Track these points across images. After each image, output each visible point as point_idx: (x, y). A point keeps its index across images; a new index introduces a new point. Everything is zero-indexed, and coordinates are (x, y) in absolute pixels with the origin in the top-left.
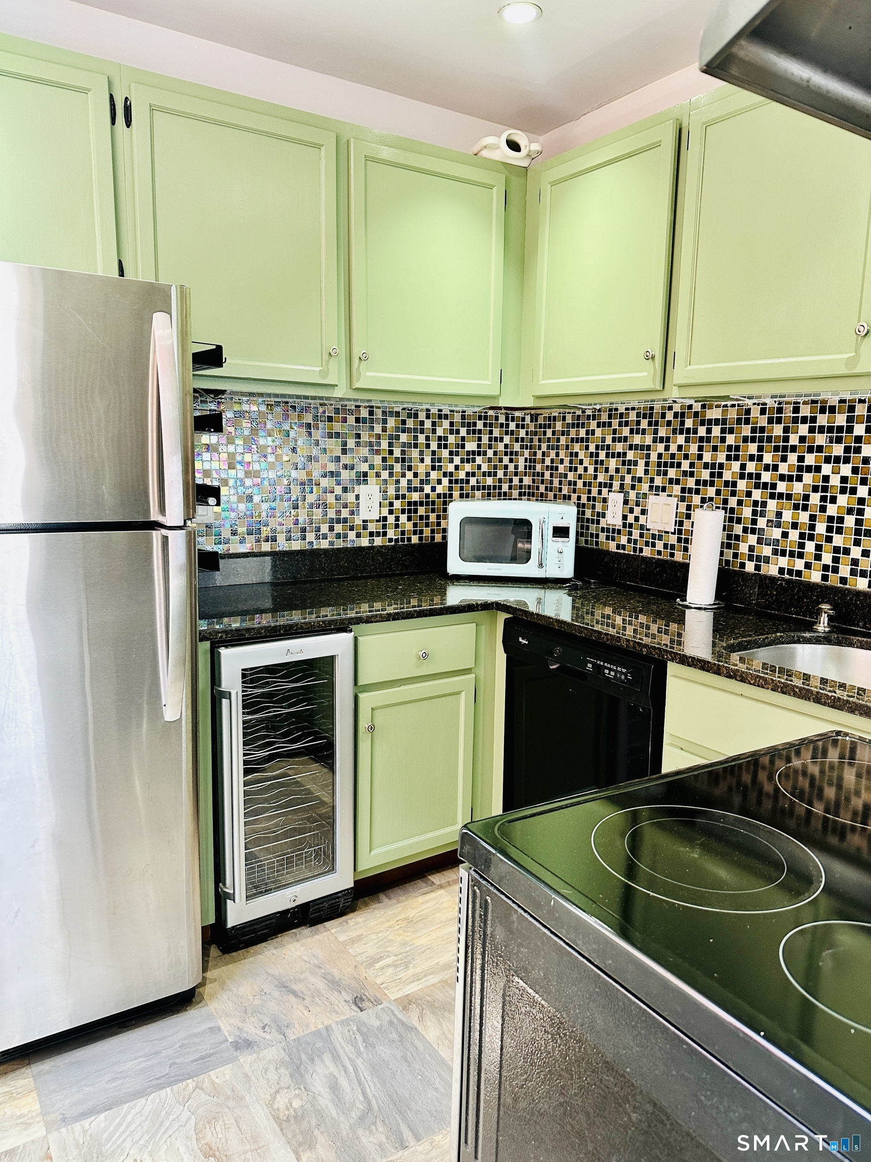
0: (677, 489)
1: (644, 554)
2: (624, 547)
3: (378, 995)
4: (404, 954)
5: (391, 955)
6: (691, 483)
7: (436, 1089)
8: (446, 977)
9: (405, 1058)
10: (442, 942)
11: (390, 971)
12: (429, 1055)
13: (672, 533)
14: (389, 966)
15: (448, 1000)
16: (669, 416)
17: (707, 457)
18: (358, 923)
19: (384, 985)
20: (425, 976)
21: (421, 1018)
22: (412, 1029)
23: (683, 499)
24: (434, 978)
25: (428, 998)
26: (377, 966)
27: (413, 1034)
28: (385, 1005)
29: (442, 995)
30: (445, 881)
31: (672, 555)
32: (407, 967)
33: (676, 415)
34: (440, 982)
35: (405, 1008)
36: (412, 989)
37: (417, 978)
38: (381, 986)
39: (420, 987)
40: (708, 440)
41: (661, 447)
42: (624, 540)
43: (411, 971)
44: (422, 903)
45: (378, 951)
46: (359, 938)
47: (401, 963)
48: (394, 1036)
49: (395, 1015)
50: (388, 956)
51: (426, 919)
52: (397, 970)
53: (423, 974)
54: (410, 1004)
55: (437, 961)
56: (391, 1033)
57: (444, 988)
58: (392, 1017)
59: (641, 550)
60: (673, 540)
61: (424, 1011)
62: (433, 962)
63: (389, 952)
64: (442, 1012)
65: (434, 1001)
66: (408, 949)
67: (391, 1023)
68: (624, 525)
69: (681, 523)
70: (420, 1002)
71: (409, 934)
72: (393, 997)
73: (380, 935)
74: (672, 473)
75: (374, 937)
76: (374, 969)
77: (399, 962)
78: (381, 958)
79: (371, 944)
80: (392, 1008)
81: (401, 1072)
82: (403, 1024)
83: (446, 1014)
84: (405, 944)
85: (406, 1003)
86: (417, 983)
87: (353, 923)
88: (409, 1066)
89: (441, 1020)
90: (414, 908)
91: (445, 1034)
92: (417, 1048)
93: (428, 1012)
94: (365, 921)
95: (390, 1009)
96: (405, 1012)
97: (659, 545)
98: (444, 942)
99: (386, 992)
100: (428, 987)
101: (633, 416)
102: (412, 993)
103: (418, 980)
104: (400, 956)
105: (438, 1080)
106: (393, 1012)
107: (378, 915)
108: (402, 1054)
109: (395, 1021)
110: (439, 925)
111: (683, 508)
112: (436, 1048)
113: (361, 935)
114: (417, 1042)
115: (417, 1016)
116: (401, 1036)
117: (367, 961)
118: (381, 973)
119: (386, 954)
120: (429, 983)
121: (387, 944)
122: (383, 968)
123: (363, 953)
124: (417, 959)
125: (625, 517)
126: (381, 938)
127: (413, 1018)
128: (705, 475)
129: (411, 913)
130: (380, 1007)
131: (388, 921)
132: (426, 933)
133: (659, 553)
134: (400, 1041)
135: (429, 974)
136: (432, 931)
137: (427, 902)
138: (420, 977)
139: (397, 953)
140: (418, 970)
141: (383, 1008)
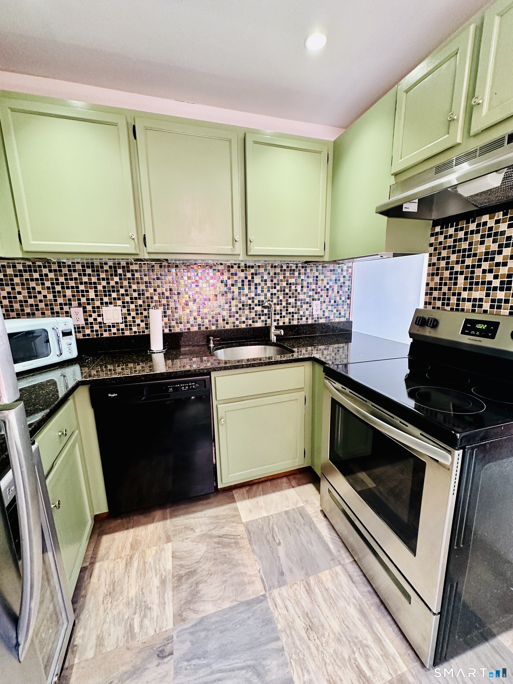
0: (119, 303)
1: (104, 336)
2: (89, 335)
3: (164, 637)
4: (138, 607)
5: (133, 616)
6: (127, 299)
7: (249, 618)
8: (171, 586)
9: (222, 632)
10: (142, 579)
11: (147, 622)
12: (224, 615)
13: (121, 323)
14: (142, 621)
15: (188, 590)
16: (106, 267)
17: (134, 287)
18: (83, 636)
19: (157, 630)
20: (164, 599)
21: (195, 611)
22: (201, 621)
23: (124, 307)
24: (168, 593)
25: (182, 602)
26: (137, 629)
27: (206, 620)
28: (175, 634)
29: (184, 593)
30: (90, 559)
31: (123, 333)
32: (150, 609)
33: (110, 267)
34: (173, 591)
35: (183, 620)
36: (170, 611)
37: (163, 604)
38: (157, 632)
39: (171, 604)
40: (133, 279)
41: (104, 283)
42: (88, 331)
43: (155, 607)
44: (99, 580)
45: (123, 626)
46: (100, 640)
47: (145, 612)
48: (203, 634)
49: (186, 629)
50: (133, 619)
51: (115, 582)
52: (149, 616)
53: (161, 599)
54: (182, 616)
55: (156, 587)
56: (200, 636)
57: (179, 590)
58: (187, 631)
59: (102, 334)
60: (122, 326)
61: (192, 608)
62: (155, 590)
63: (129, 617)
64: (196, 597)
65: (187, 599)
66: (134, 603)
67: (192, 633)
68: (87, 324)
69: (126, 318)
70: (183, 609)
71: (121, 598)
72: (171, 626)
73: (108, 620)
74: (114, 295)
75: (106, 626)
76: (139, 634)
77: (142, 613)
78: (131, 626)
79: (112, 631)
80: (180, 629)
81: (232, 637)
82: (195, 625)
83: (199, 595)
84: (128, 604)
85: (179, 617)
86: (167, 606)
87: (80, 641)
88: (229, 630)
89: (202, 600)
90: (99, 588)
91: (212, 601)
92: (217, 622)
93: (193, 606)
94: (85, 629)
95: (180, 631)
96: (187, 621)
97: (114, 330)
98: (143, 578)
99: (164, 630)
100: (173, 600)
101: (79, 267)
102: (173, 612)
103: (165, 604)
104: (138, 611)
105: (243, 615)
106: (183, 630)
107: (87, 616)
108: (219, 632)
109: (191, 630)
110: (126, 576)
111: (125, 311)
112: (221, 609)
113: (98, 637)
114: (213, 620)
115: (193, 613)
116: (204, 630)
117: (128, 638)
118: (145, 630)
119: (129, 620)
120: (171, 598)
121: (121, 617)
122: (141, 627)
123: (117, 639)
124: (147, 600)
125: (86, 320)
126: (112, 620)
127: (193, 617)
128: (135, 295)
129: (103, 590)
130: (175, 638)
131: (98, 610)
132: (128, 587)
133: (115, 334)
134: (208, 631)
135: (164, 595)
136: (128, 582)
137: (99, 577)
138: (163, 602)
139: (134, 611)
140: (157, 601)
141: (177, 637)
